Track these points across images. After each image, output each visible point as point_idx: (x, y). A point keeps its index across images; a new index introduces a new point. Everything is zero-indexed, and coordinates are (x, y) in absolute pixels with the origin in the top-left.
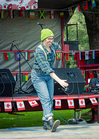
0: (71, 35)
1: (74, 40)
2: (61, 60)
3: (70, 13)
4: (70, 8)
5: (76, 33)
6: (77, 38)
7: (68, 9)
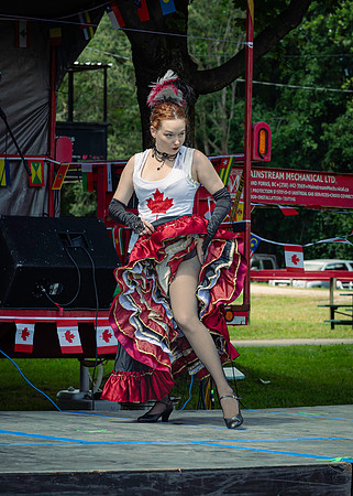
0: (85, 101)
1: (93, 118)
2: (44, 188)
4: (84, 15)
5: (101, 97)
6: (102, 115)
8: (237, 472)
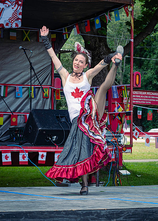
2: (50, 98)
3: (65, 35)
4: (65, 29)
7: (62, 30)
8: (129, 210)
